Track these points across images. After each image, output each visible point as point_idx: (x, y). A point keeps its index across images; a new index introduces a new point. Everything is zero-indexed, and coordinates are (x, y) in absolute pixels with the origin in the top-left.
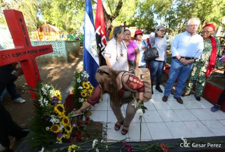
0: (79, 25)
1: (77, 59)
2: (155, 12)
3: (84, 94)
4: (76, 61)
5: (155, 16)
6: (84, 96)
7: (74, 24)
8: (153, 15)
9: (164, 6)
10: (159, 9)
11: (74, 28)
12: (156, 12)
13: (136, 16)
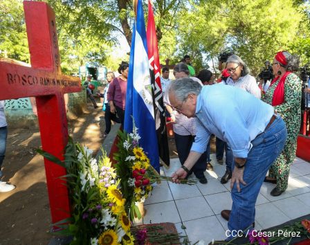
0: (79, 63)
1: (82, 120)
2: (203, 50)
4: (80, 124)
5: (204, 55)
7: (69, 61)
8: (201, 54)
9: (216, 43)
10: (210, 47)
11: (69, 69)
12: (205, 50)
13: (176, 54)
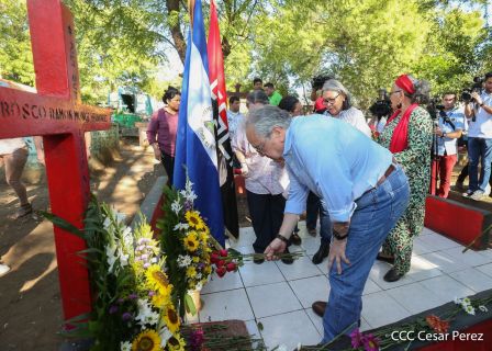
0: (109, 87)
1: (111, 171)
3: (191, 244)
4: (109, 176)
5: (291, 79)
6: (192, 249)
7: (93, 85)
8: (286, 78)
9: (309, 61)
10: (299, 68)
11: (94, 96)
12: (293, 72)
13: (251, 77)
